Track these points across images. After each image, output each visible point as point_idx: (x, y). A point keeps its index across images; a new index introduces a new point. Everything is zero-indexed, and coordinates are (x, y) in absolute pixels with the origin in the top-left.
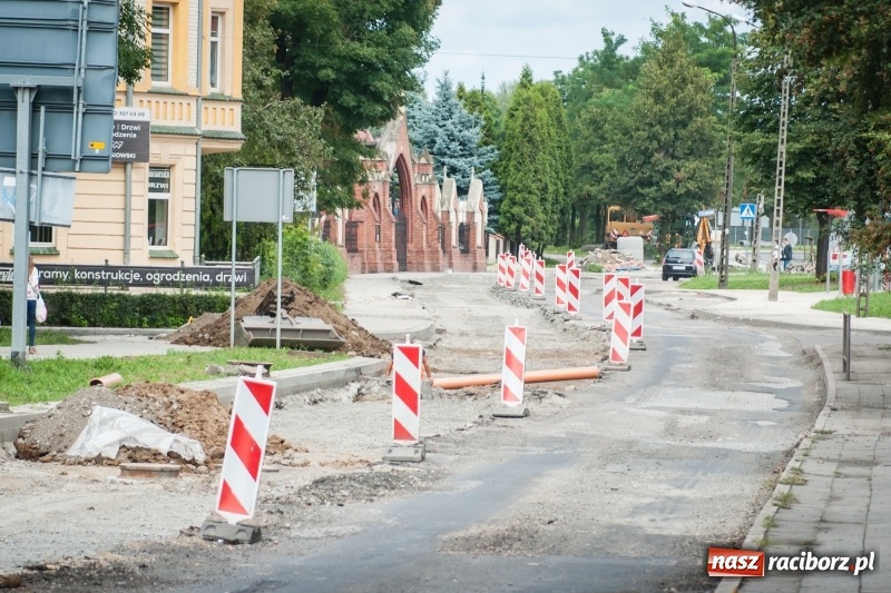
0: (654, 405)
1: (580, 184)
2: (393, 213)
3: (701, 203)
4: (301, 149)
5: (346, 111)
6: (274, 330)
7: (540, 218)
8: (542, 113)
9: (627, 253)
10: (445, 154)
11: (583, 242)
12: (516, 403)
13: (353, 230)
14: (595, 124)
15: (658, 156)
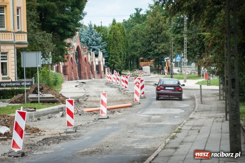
0: (146, 113)
1: (131, 52)
2: (77, 63)
3: (166, 56)
4: (46, 46)
5: (61, 34)
6: (38, 98)
7: (120, 62)
8: (119, 32)
9: (145, 71)
10: (91, 45)
11: (133, 69)
12: (105, 115)
13: (65, 68)
14: (135, 34)
15: (153, 43)
